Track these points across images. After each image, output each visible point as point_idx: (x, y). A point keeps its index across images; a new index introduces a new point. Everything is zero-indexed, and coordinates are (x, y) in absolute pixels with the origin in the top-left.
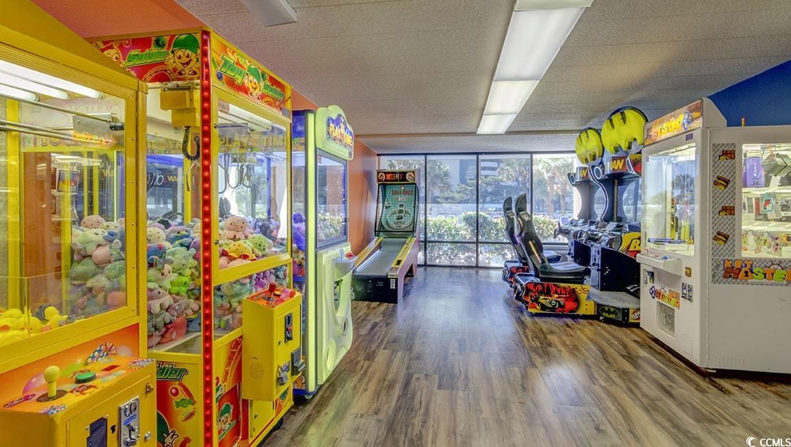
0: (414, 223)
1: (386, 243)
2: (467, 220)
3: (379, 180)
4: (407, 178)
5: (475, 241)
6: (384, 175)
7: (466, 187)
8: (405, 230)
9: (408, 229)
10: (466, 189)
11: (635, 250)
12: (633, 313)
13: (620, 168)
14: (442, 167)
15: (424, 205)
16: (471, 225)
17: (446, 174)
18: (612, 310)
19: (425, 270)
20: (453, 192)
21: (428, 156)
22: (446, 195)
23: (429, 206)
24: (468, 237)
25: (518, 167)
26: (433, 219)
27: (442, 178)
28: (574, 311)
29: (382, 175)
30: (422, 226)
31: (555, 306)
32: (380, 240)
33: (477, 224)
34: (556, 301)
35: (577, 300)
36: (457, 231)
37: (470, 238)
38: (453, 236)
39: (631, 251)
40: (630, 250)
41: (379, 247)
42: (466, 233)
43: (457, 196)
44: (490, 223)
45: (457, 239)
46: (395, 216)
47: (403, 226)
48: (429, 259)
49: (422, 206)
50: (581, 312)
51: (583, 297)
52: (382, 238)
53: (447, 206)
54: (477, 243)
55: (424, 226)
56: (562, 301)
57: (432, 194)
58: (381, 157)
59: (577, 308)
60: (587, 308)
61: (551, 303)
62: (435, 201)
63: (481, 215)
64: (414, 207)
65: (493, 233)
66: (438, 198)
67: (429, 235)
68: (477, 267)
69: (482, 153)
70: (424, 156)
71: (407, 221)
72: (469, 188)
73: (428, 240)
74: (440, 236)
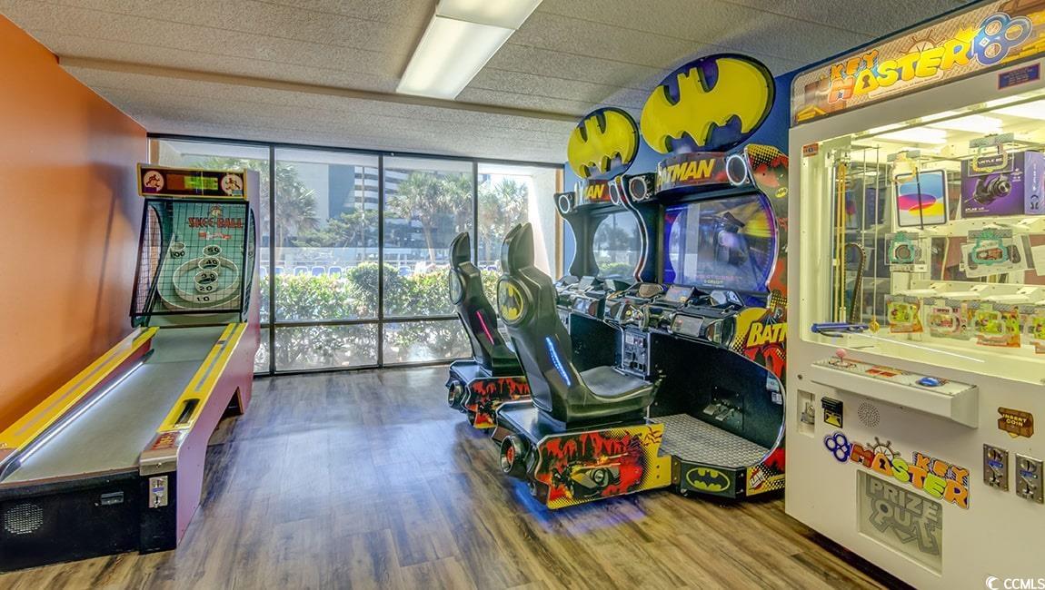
0: (243, 291)
1: (163, 342)
2: (359, 278)
3: (145, 190)
4: (224, 189)
5: (375, 317)
6: (159, 176)
7: (340, 224)
8: (218, 307)
9: (227, 305)
10: (339, 227)
11: (756, 344)
12: (752, 477)
13: (707, 175)
14: (301, 191)
15: (268, 249)
16: (366, 287)
17: (309, 203)
18: (714, 474)
19: (272, 387)
20: (318, 231)
21: (277, 150)
22: (308, 234)
23: (279, 251)
24: (361, 309)
25: (418, 197)
26: (288, 276)
27: (301, 208)
28: (635, 486)
29: (153, 178)
30: (265, 292)
31: (602, 483)
32: (147, 335)
33: (379, 285)
34: (603, 470)
35: (642, 461)
36: (339, 298)
37: (366, 312)
38: (331, 308)
39: (750, 348)
40: (748, 345)
41: (144, 353)
42: (357, 303)
43: (326, 237)
44: (400, 283)
45: (339, 315)
46: (195, 276)
47: (213, 298)
48: (282, 360)
49: (263, 251)
50: (650, 483)
51: (652, 450)
52: (153, 330)
53: (309, 251)
54: (381, 321)
55: (268, 293)
56: (615, 469)
57: (287, 232)
58: (162, 143)
59: (642, 477)
60: (659, 474)
61: (594, 479)
62: (290, 243)
63: (387, 268)
64: (244, 254)
65: (406, 300)
66: (295, 239)
67: (280, 310)
68: (380, 366)
69: (388, 153)
70: (267, 149)
71: (226, 286)
72: (344, 225)
73: (278, 321)
74: (304, 310)
